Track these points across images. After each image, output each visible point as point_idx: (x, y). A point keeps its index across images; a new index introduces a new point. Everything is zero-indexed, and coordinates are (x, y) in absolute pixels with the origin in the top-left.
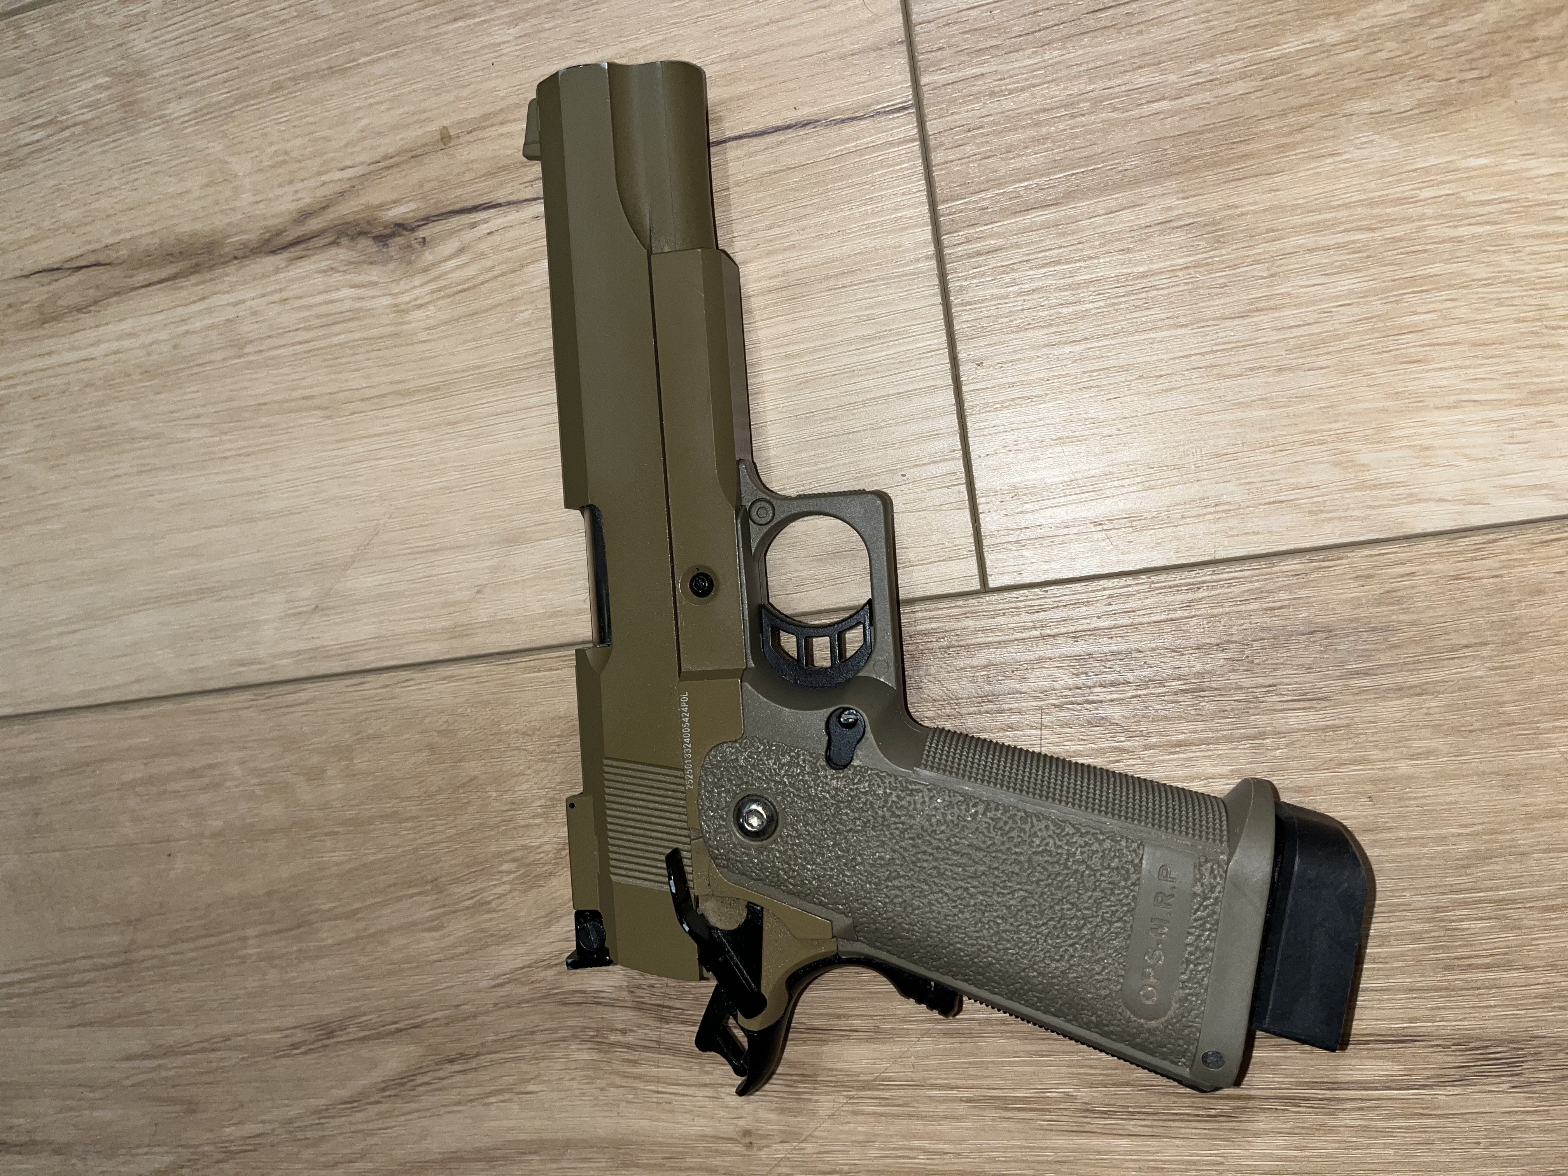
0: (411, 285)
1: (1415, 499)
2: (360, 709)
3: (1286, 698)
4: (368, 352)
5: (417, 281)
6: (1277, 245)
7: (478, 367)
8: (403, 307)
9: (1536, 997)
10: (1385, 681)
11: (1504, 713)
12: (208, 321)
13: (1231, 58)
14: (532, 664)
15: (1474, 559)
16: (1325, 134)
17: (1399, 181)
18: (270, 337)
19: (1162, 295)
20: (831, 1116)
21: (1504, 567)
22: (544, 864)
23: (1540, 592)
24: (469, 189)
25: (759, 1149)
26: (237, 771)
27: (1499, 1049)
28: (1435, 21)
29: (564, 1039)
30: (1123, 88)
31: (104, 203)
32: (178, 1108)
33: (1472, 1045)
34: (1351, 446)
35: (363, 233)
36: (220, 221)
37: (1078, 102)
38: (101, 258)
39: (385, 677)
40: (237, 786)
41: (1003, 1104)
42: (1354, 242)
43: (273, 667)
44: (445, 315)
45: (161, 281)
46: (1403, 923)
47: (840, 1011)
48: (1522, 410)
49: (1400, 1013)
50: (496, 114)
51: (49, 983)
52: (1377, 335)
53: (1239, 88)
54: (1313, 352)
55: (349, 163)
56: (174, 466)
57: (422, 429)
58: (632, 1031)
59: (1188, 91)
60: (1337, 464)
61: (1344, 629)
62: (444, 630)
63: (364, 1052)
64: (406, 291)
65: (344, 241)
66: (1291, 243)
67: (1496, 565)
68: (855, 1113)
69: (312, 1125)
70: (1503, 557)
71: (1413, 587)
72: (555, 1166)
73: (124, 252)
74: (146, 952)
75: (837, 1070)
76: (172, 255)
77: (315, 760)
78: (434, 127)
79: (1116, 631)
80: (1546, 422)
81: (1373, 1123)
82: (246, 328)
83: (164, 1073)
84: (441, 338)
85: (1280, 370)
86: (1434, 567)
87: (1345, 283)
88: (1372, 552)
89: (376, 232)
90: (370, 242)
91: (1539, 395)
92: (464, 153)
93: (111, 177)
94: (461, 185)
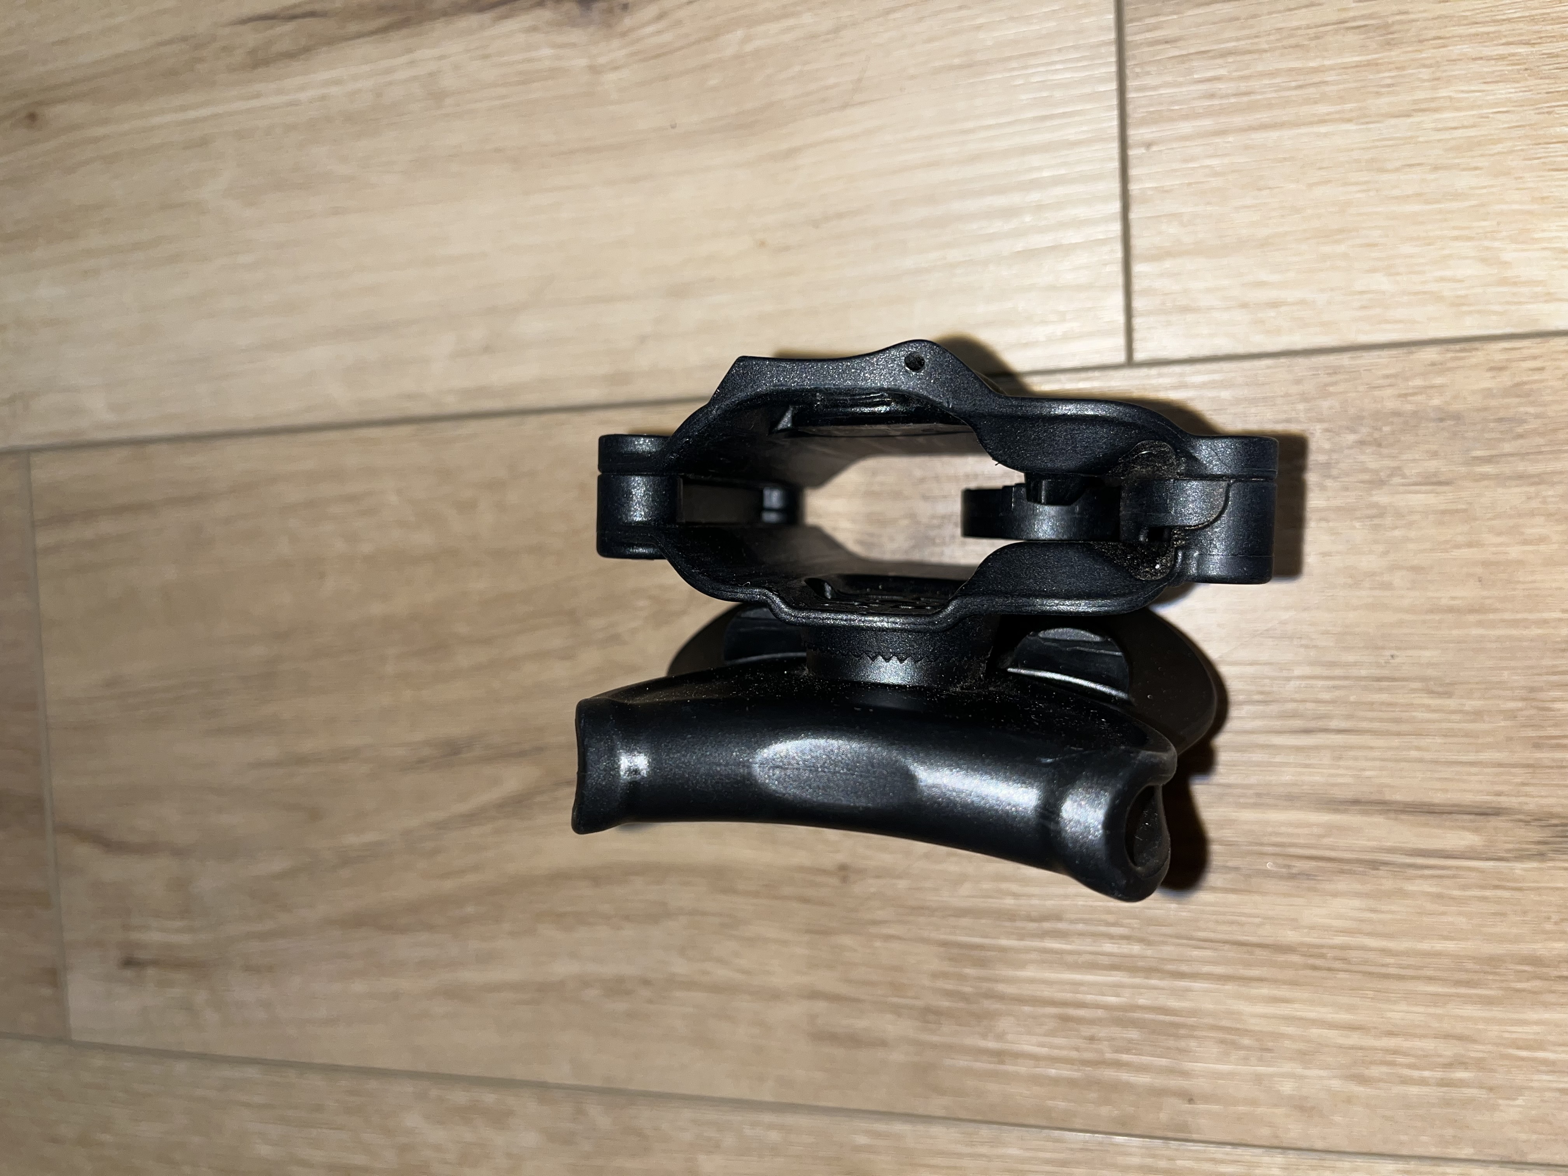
0: (610, 47)
1: (1550, 298)
5: (615, 43)
6: (1443, 52)
8: (599, 68)
10: (1506, 469)
12: (412, 73)
18: (469, 91)
25: (853, 883)
26: (393, 499)
32: (301, 815)
33: (1551, 822)
34: (1497, 244)
38: (316, 8)
39: (545, 418)
43: (439, 402)
44: (638, 78)
45: (371, 34)
46: (1497, 701)
54: (1469, 153)
56: (365, 210)
57: (604, 184)
61: (1473, 418)
62: (605, 377)
63: (487, 770)
64: (602, 53)
65: (550, 3)
66: (1458, 50)
69: (430, 836)
71: (1542, 381)
72: (656, 888)
73: (339, 5)
74: (290, 665)
76: (383, 9)
77: (469, 493)
81: (1449, 891)
82: (449, 82)
84: (633, 100)
87: (1502, 91)
88: (1509, 346)
90: (574, 5)
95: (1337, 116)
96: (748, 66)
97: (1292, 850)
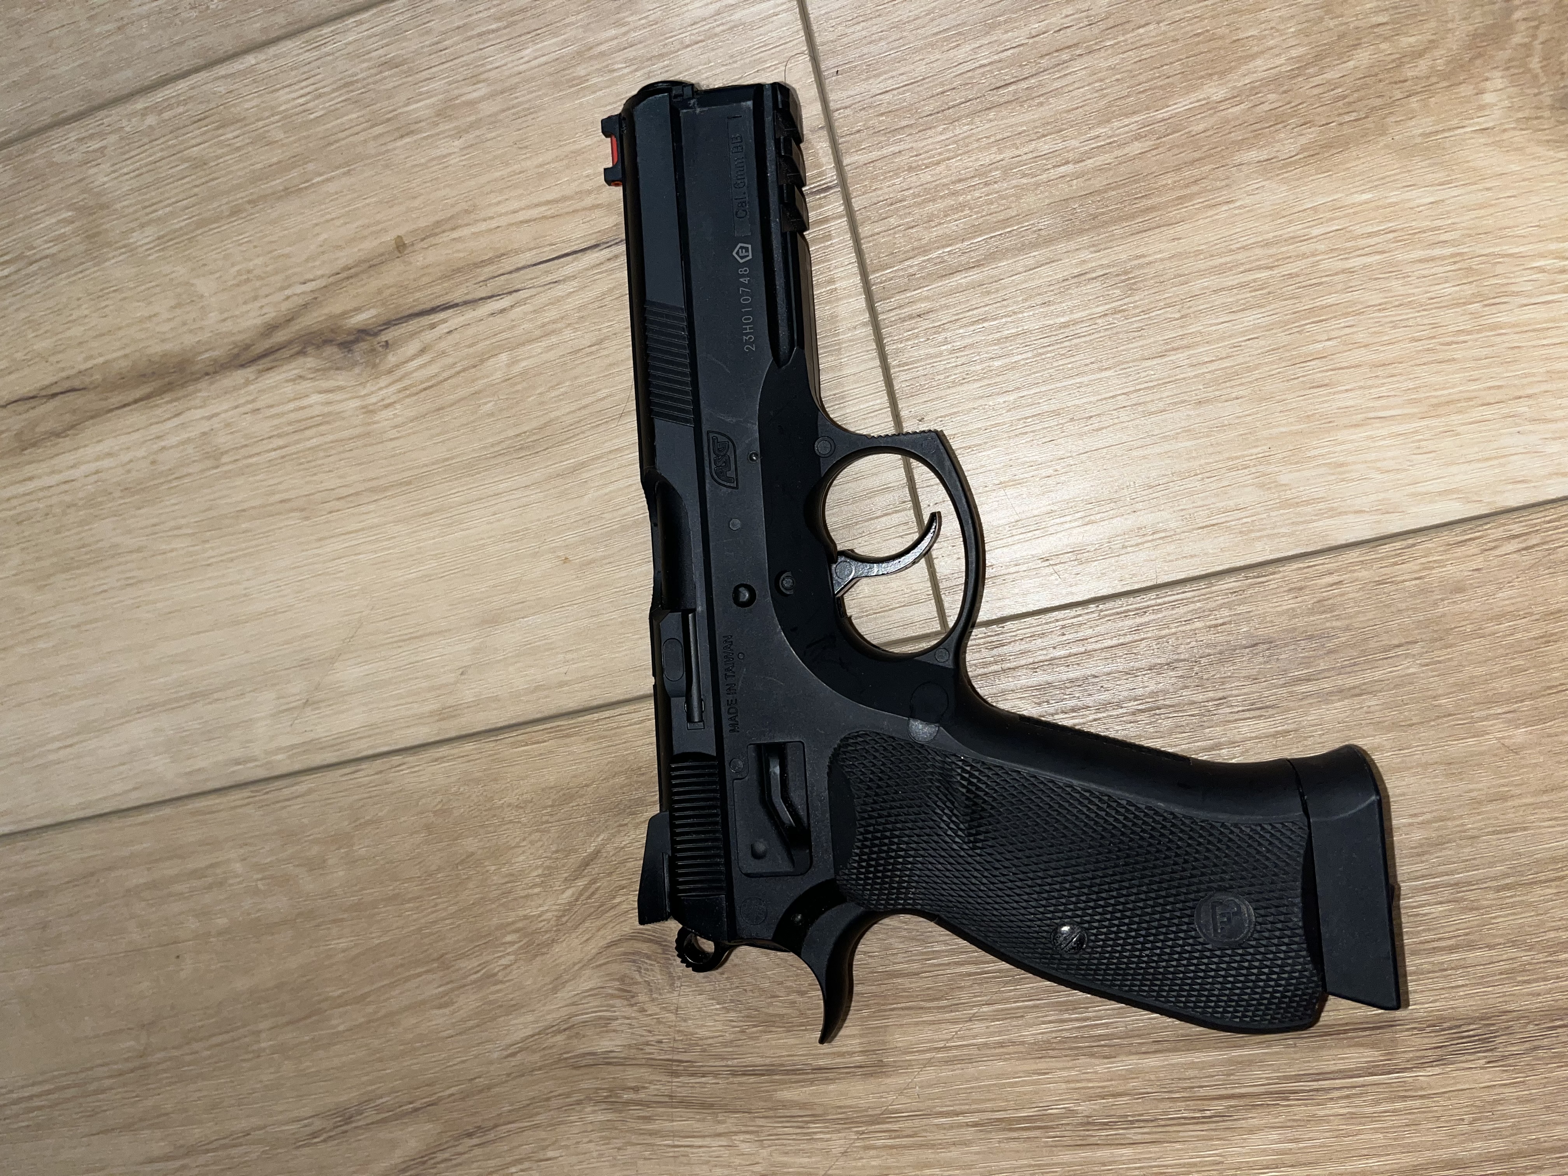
0: (378, 386)
1: (1334, 512)
2: (356, 797)
3: (1236, 709)
4: (340, 453)
5: (383, 381)
6: (1186, 288)
7: (447, 459)
8: (371, 408)
9: (1501, 974)
11: (1439, 706)
13: (1127, 121)
14: (520, 738)
15: (1396, 564)
16: (1219, 184)
17: (1290, 222)
18: (246, 446)
19: (1085, 342)
20: (844, 1153)
21: (1425, 569)
22: (546, 932)
23: (1460, 590)
24: (427, 292)
26: (238, 867)
27: (1472, 1027)
28: (1312, 71)
29: (579, 1102)
30: (1030, 156)
31: (76, 331)
33: (1445, 1025)
34: (1271, 468)
35: (327, 342)
36: (189, 340)
37: (990, 171)
38: (76, 383)
39: (378, 764)
40: (240, 883)
41: (1008, 1125)
42: (1255, 281)
43: (268, 763)
44: (411, 413)
45: (136, 401)
47: (844, 1049)
48: (1424, 423)
50: (446, 220)
52: (1284, 364)
53: (1137, 147)
54: (1228, 384)
55: (310, 276)
56: (159, 577)
57: (397, 522)
58: (644, 1088)
59: (1088, 154)
60: (1262, 486)
61: (1283, 639)
62: (432, 714)
63: (384, 1133)
64: (372, 393)
65: (310, 350)
66: (1198, 285)
67: (1418, 568)
68: (867, 1148)
70: (1423, 560)
73: (98, 377)
74: (160, 1055)
75: (845, 1107)
76: (144, 375)
77: (315, 850)
78: (389, 237)
79: (1072, 659)
80: (1449, 432)
81: (1361, 1110)
82: (222, 440)
84: (409, 435)
85: (1199, 403)
86: (1360, 574)
87: (1251, 318)
88: (1301, 565)
89: (340, 339)
90: (335, 349)
91: (1438, 407)
92: (419, 259)
93: (79, 306)
94: (419, 289)
96: (519, 387)
97: (1202, 1092)
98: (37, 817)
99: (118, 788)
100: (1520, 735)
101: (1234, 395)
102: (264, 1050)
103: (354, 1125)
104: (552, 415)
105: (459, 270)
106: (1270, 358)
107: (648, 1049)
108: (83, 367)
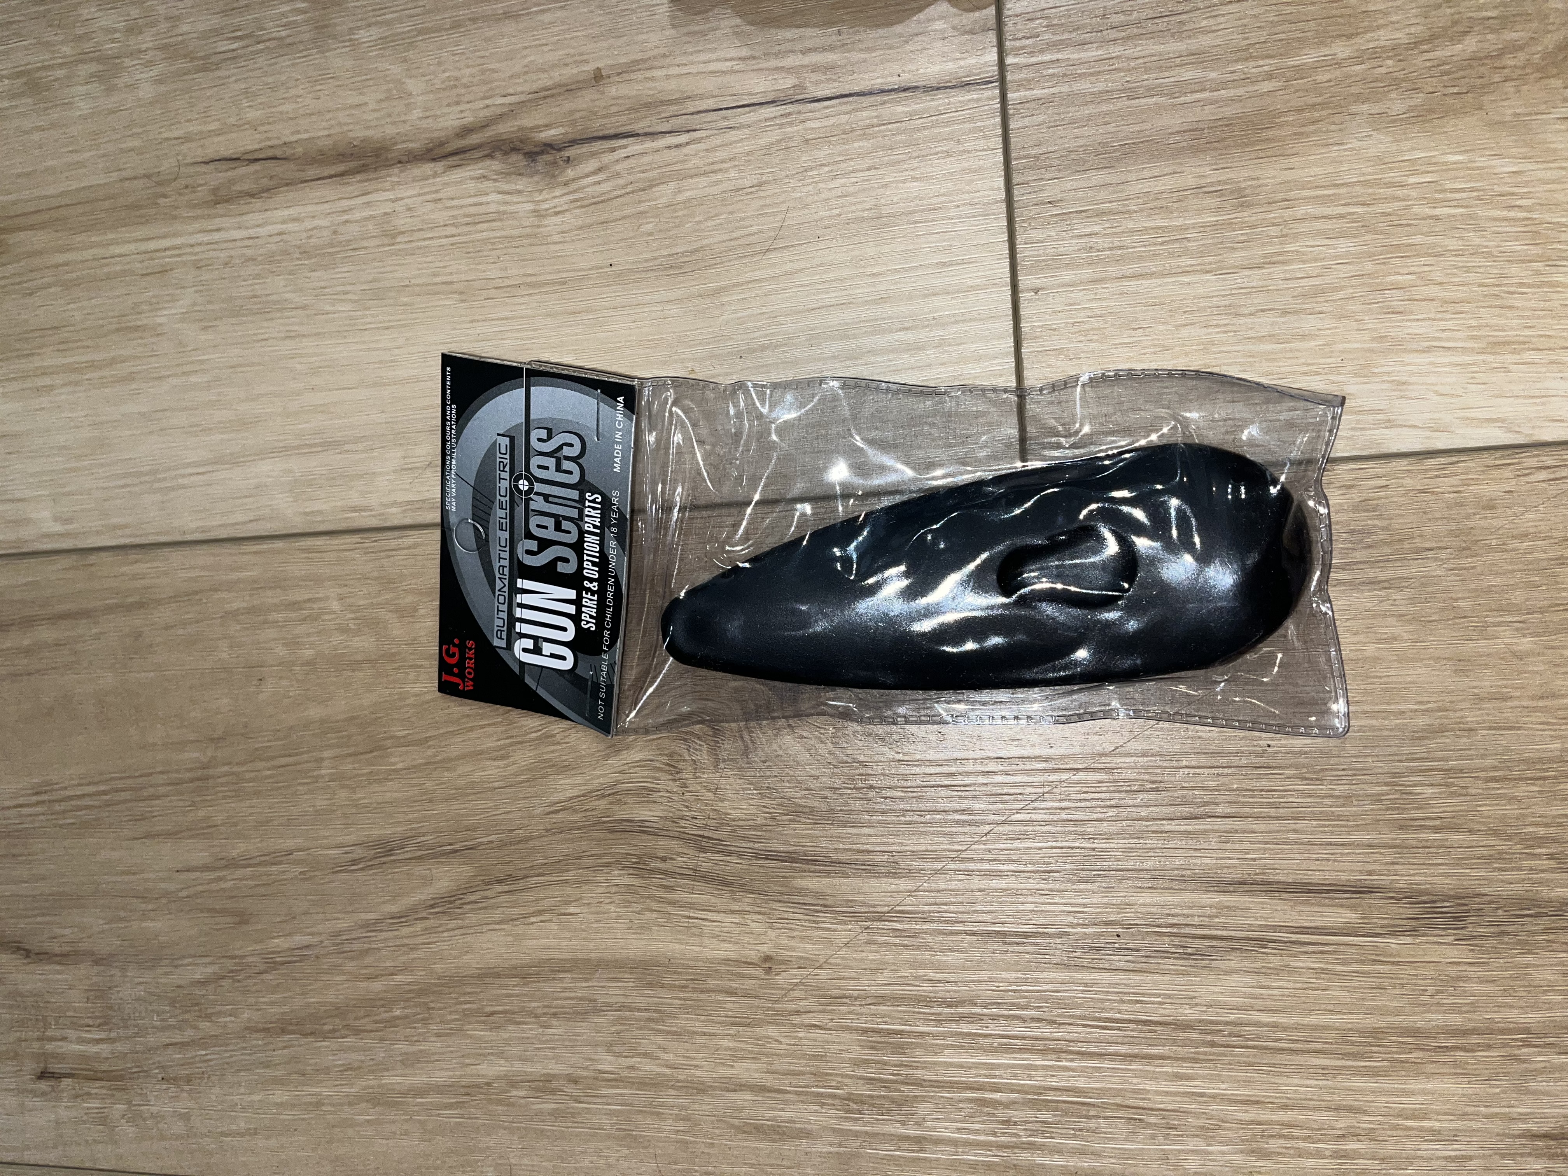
0: (552, 195)
1: (1390, 424)
4: (506, 248)
5: (558, 192)
6: (1291, 211)
8: (544, 212)
10: (1359, 576)
11: (1458, 607)
12: (368, 213)
13: (1261, 62)
15: (1437, 477)
16: (1333, 127)
18: (422, 230)
20: (846, 945)
21: (1463, 485)
23: (1492, 508)
24: (614, 119)
25: (777, 974)
26: (335, 605)
27: (1443, 904)
28: (1426, 47)
29: (608, 865)
30: (1173, 79)
31: (287, 107)
32: (229, 919)
33: (1423, 899)
34: (1340, 378)
35: (515, 150)
36: (391, 131)
38: (278, 153)
40: (332, 620)
42: (1354, 213)
43: (383, 514)
45: (329, 177)
46: (1364, 786)
47: (865, 847)
49: (1359, 866)
50: (643, 61)
51: (123, 796)
52: (1367, 289)
53: (1266, 87)
54: (1316, 299)
55: (511, 91)
56: (318, 334)
57: (547, 316)
58: (671, 859)
59: (1224, 85)
63: (420, 870)
65: (498, 155)
66: (1302, 210)
67: (1455, 483)
68: (869, 943)
69: (359, 938)
70: (1465, 476)
71: (1387, 498)
72: (584, 984)
73: (300, 150)
74: (224, 769)
76: (343, 155)
77: (409, 599)
78: (590, 67)
80: (1500, 368)
82: (402, 222)
83: (223, 885)
84: (573, 241)
85: (1285, 313)
86: (1404, 482)
87: (1344, 246)
89: (527, 150)
90: (521, 157)
91: (1497, 346)
92: (613, 91)
93: (296, 86)
94: (608, 116)
95: (1199, 268)
96: (680, 213)
97: (1187, 931)
98: (157, 534)
99: (239, 517)
100: (1526, 643)
101: (1318, 310)
102: (323, 776)
103: (392, 858)
104: (705, 242)
105: (647, 106)
106: (1354, 282)
107: (683, 823)
108: (287, 140)
